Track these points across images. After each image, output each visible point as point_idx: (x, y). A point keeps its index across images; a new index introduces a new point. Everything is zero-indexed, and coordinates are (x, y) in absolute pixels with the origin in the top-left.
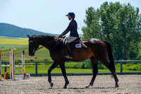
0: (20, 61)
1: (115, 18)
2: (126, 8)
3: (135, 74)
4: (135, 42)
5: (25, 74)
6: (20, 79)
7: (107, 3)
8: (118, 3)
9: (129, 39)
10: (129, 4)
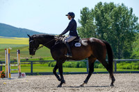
0: (15, 61)
1: (109, 18)
2: (120, 8)
3: (129, 72)
4: (128, 41)
5: (20, 73)
6: (15, 78)
7: (101, 3)
8: (112, 4)
9: (123, 39)
10: (122, 5)
